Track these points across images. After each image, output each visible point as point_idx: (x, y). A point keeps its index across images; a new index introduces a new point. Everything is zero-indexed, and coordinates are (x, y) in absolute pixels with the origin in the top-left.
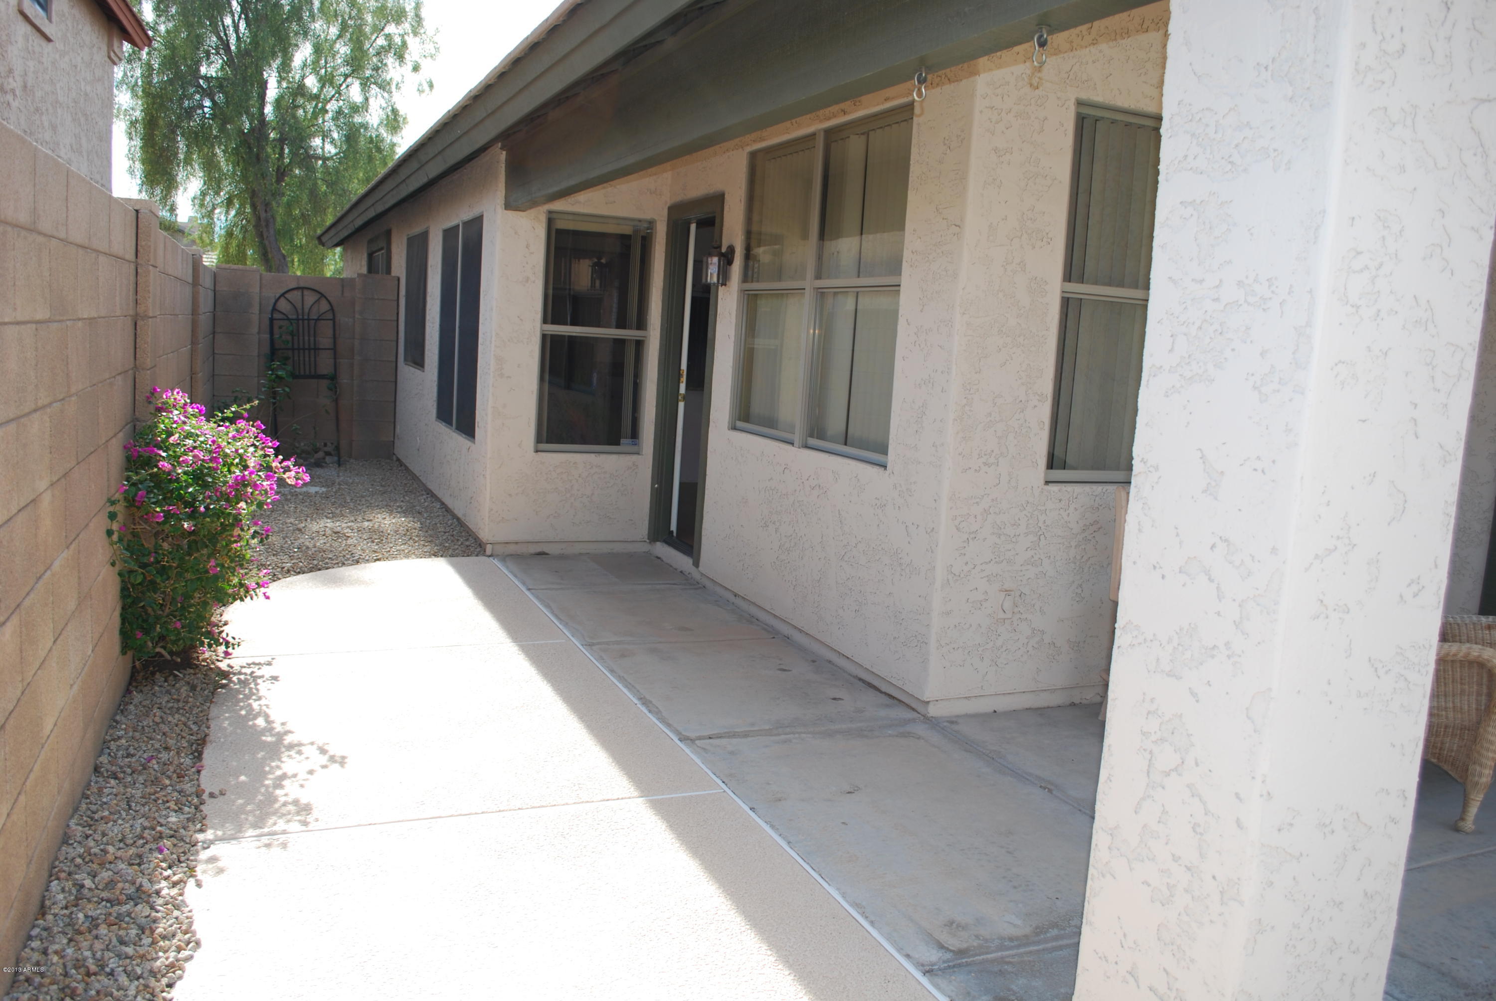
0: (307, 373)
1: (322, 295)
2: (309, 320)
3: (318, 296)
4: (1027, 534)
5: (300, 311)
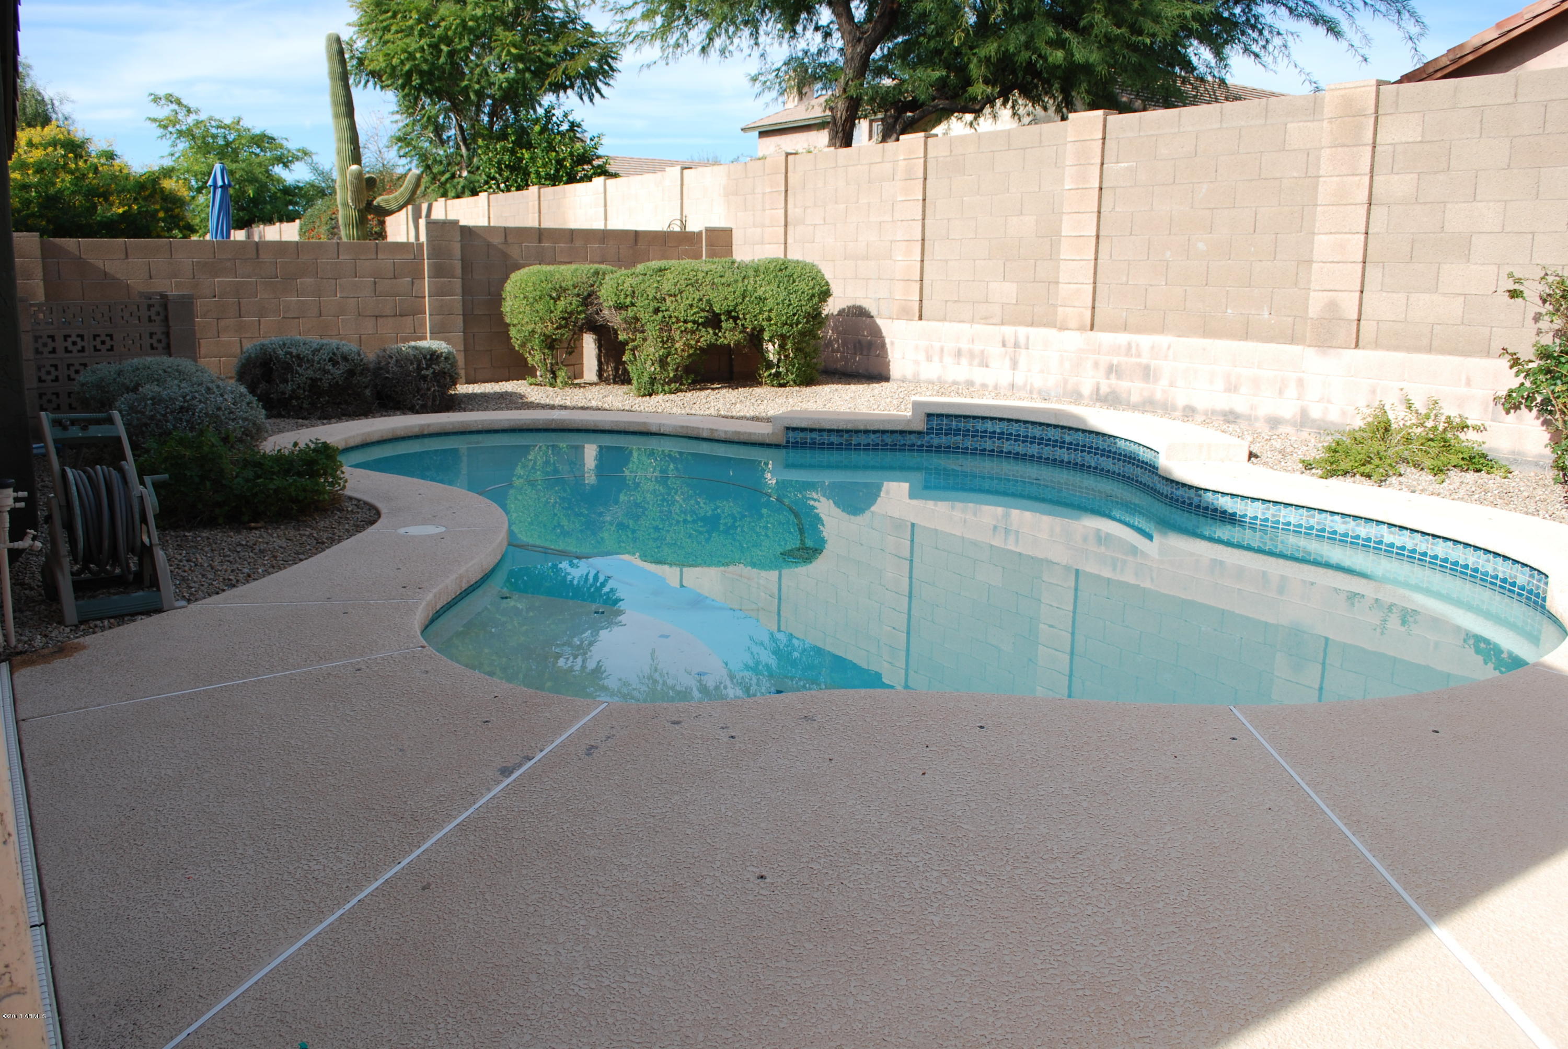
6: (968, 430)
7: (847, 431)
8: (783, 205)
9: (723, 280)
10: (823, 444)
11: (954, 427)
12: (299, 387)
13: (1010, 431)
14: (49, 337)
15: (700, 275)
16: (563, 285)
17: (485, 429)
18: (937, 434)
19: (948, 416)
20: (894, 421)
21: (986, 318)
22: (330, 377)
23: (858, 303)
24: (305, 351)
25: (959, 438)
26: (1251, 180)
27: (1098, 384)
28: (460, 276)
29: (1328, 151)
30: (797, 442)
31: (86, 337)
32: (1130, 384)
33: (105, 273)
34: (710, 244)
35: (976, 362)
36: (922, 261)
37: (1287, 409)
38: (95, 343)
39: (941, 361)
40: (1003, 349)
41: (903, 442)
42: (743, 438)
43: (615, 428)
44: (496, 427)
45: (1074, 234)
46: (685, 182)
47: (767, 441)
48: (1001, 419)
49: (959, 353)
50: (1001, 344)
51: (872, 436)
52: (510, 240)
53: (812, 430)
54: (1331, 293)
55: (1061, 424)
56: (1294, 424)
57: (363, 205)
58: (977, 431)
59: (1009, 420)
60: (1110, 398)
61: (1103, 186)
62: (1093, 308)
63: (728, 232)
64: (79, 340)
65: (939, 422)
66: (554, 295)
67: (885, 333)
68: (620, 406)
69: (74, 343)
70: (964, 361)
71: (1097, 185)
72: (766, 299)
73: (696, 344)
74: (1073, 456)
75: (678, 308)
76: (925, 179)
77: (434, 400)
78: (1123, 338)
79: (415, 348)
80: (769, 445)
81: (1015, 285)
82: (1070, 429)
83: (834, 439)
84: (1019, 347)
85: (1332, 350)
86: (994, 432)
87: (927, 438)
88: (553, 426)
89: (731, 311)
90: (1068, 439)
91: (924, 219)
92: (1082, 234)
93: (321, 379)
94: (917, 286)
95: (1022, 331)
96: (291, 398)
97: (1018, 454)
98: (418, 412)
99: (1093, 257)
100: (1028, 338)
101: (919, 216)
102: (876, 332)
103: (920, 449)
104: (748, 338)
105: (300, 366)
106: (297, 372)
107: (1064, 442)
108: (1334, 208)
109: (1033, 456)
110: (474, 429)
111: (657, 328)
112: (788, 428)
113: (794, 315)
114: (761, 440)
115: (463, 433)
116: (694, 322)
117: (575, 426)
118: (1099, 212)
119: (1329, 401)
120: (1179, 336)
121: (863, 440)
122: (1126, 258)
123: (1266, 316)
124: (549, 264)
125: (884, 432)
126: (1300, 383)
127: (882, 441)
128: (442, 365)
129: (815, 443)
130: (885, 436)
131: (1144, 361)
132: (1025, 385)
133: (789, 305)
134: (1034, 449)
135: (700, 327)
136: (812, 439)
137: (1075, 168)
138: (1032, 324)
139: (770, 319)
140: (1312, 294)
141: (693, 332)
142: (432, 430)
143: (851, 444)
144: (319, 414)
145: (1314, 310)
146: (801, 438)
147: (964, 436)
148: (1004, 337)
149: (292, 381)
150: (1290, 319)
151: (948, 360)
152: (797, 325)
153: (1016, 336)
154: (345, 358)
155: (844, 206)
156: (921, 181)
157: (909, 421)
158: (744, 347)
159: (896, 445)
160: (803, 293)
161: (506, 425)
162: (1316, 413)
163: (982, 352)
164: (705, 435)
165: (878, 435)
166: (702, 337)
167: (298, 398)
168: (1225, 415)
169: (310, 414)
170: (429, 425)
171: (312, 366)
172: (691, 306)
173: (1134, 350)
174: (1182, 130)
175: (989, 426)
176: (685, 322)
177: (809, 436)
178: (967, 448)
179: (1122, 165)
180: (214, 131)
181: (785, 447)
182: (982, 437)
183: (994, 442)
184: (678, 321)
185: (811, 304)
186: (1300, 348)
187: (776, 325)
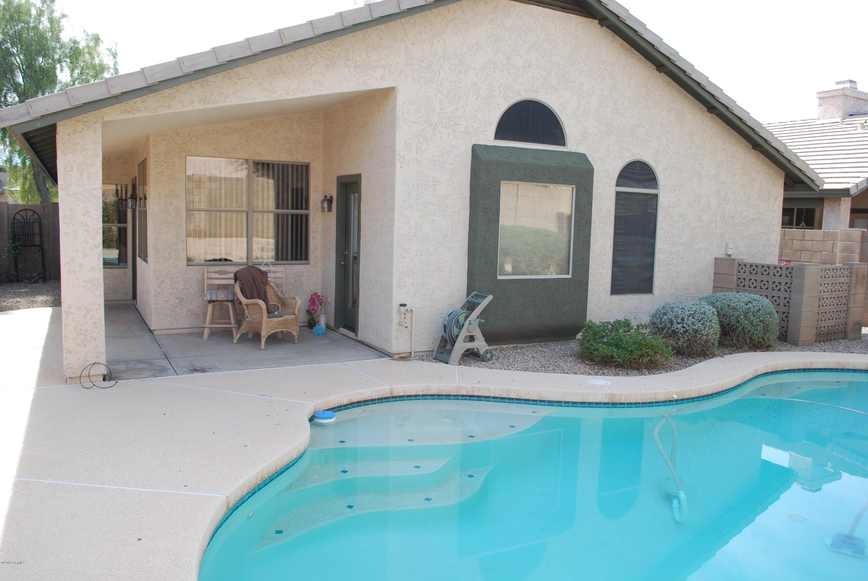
0: (30, 244)
1: (35, 212)
2: (29, 222)
3: (33, 212)
4: (182, 281)
5: (26, 219)
14: (743, 279)
31: (758, 281)
38: (761, 285)
69: (753, 283)
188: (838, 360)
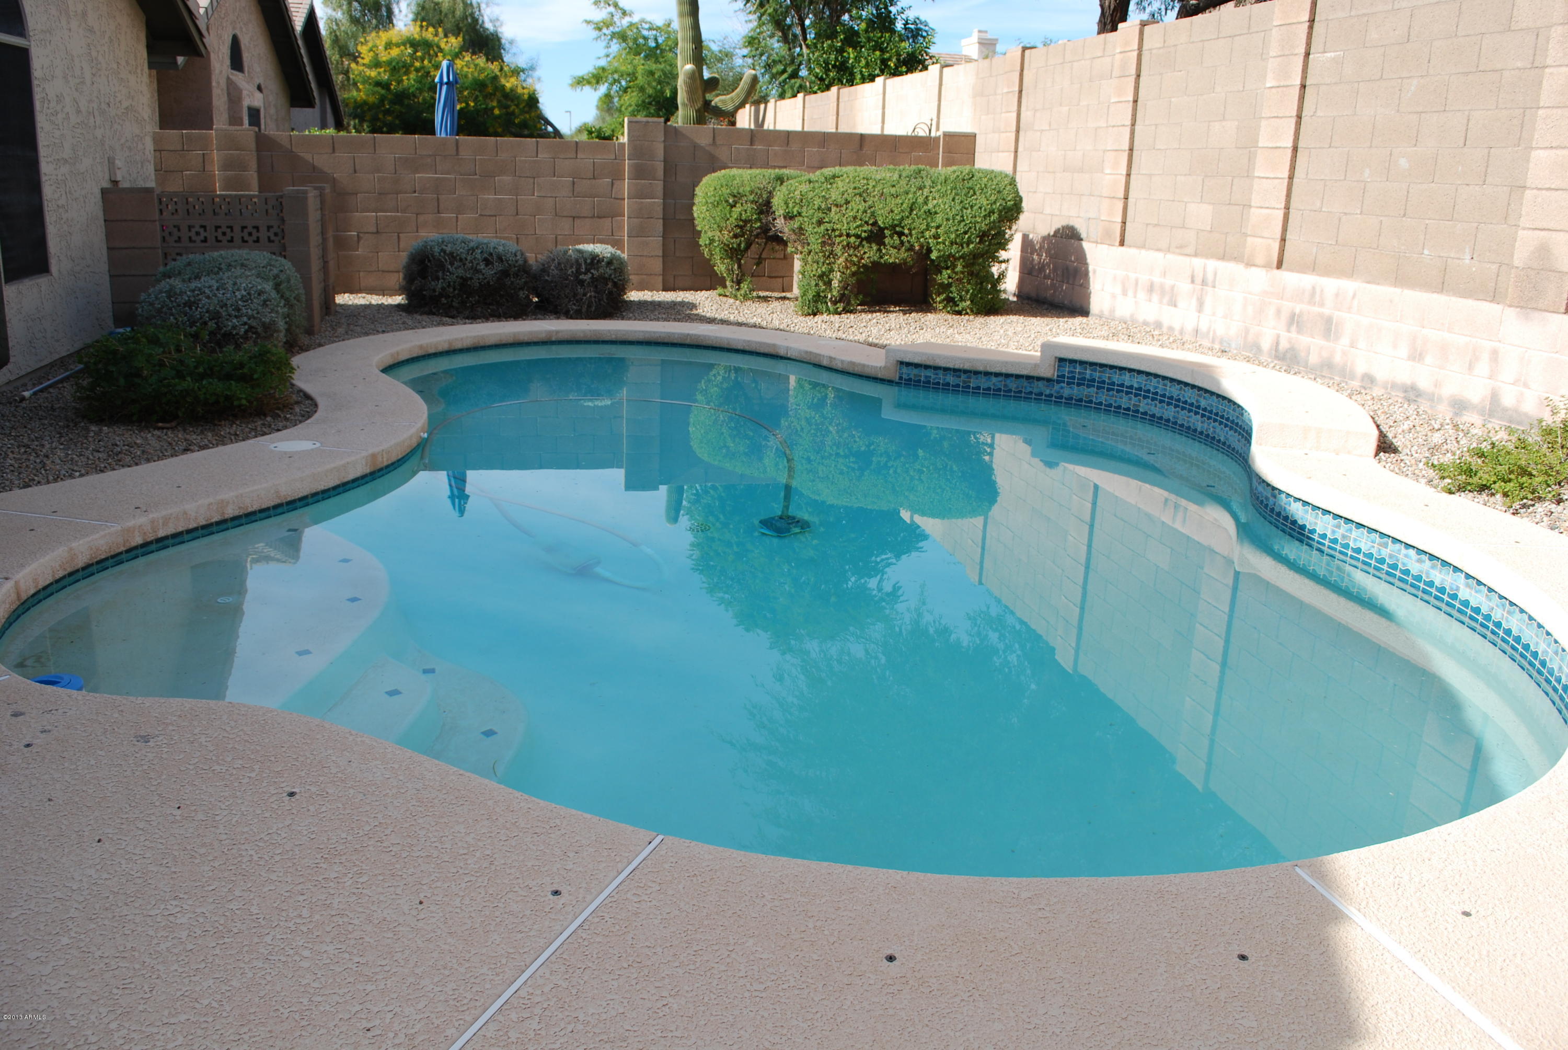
6: (1104, 382)
7: (966, 372)
8: (1015, 108)
9: (893, 190)
10: (938, 383)
11: (1088, 377)
12: (449, 286)
13: (1148, 387)
14: (175, 226)
15: (872, 183)
16: (741, 190)
17: (619, 339)
18: (1068, 383)
19: (1082, 363)
20: (1019, 364)
21: (1181, 247)
22: (481, 277)
23: (1071, 223)
24: (461, 250)
25: (1093, 390)
26: (1467, 74)
27: (1278, 336)
28: (662, 177)
29: (1560, 29)
30: (910, 380)
31: (208, 228)
32: (1309, 339)
33: (314, 168)
34: (948, 150)
35: (1165, 300)
36: (1128, 175)
37: (1476, 392)
38: (216, 234)
39: (1135, 297)
40: (1191, 286)
41: (1029, 389)
42: (857, 370)
43: (747, 348)
44: (631, 338)
45: (1270, 145)
46: (944, 82)
47: (880, 376)
48: (1140, 372)
49: (1151, 289)
50: (1190, 280)
51: (994, 379)
52: (718, 142)
53: (927, 367)
54: (1543, 233)
55: (1196, 384)
56: (1481, 412)
57: (699, 105)
58: (1113, 384)
59: (1148, 374)
60: (1288, 356)
61: (1307, 83)
62: (1283, 240)
63: (972, 138)
64: (202, 230)
65: (1072, 369)
66: (731, 201)
67: (1090, 259)
68: (776, 323)
69: (198, 234)
70: (1155, 298)
71: (1298, 82)
72: (936, 213)
73: (859, 262)
74: (1206, 425)
75: (841, 221)
76: (1138, 76)
77: (589, 306)
78: (1307, 280)
79: (580, 251)
80: (882, 381)
81: (1211, 207)
82: (1206, 391)
83: (951, 379)
84: (1207, 285)
85: (1536, 314)
86: (1131, 387)
87: (1057, 387)
88: (688, 342)
89: (896, 226)
90: (1203, 403)
91: (1133, 125)
92: (1278, 145)
93: (471, 279)
94: (1120, 205)
95: (1212, 264)
96: (441, 295)
97: (1153, 416)
98: (572, 318)
99: (1286, 174)
100: (1215, 274)
101: (1128, 122)
102: (1081, 258)
103: (1049, 400)
104: (915, 257)
105: (452, 264)
106: (448, 271)
107: (1198, 407)
108: (1559, 111)
109: (1168, 420)
110: (607, 339)
111: (820, 241)
112: (902, 363)
113: (965, 233)
114: (872, 373)
115: (596, 342)
116: (857, 236)
117: (709, 343)
118: (1299, 117)
119: (1526, 385)
120: (1368, 282)
121: (983, 383)
122: (1322, 177)
123: (1467, 261)
124: (761, 168)
125: (1008, 376)
126: (1495, 355)
127: (1005, 386)
128: (601, 270)
129: (929, 382)
130: (1008, 381)
131: (1326, 311)
132: (1208, 332)
133: (960, 222)
134: (1169, 412)
135: (864, 243)
136: (926, 377)
137: (1278, 59)
138: (1223, 258)
139: (936, 237)
140: (1520, 232)
141: (856, 248)
142: (561, 337)
143: (969, 387)
144: (467, 313)
145: (1521, 256)
146: (915, 375)
147: (1098, 388)
148: (1193, 272)
149: (444, 279)
150: (1494, 267)
151: (1142, 295)
152: (968, 245)
153: (1204, 271)
154: (500, 259)
155: (1067, 108)
156: (1132, 79)
157: (1036, 365)
158: (911, 267)
159: (1020, 392)
160: (980, 208)
161: (641, 337)
162: (1508, 400)
163: (1173, 287)
164: (825, 363)
165: (1000, 379)
166: (865, 253)
167: (447, 297)
168: (1406, 391)
169: (459, 313)
170: (557, 332)
171: (464, 265)
172: (855, 218)
173: (1317, 298)
174: (1396, 7)
175: (1127, 379)
176: (848, 235)
177: (924, 373)
178: (1101, 404)
179: (1328, 55)
180: (645, 33)
181: (898, 384)
182: (1118, 391)
183: (1130, 399)
184: (840, 236)
185: (987, 222)
186: (1500, 307)
187: (944, 243)
188: (418, 343)
